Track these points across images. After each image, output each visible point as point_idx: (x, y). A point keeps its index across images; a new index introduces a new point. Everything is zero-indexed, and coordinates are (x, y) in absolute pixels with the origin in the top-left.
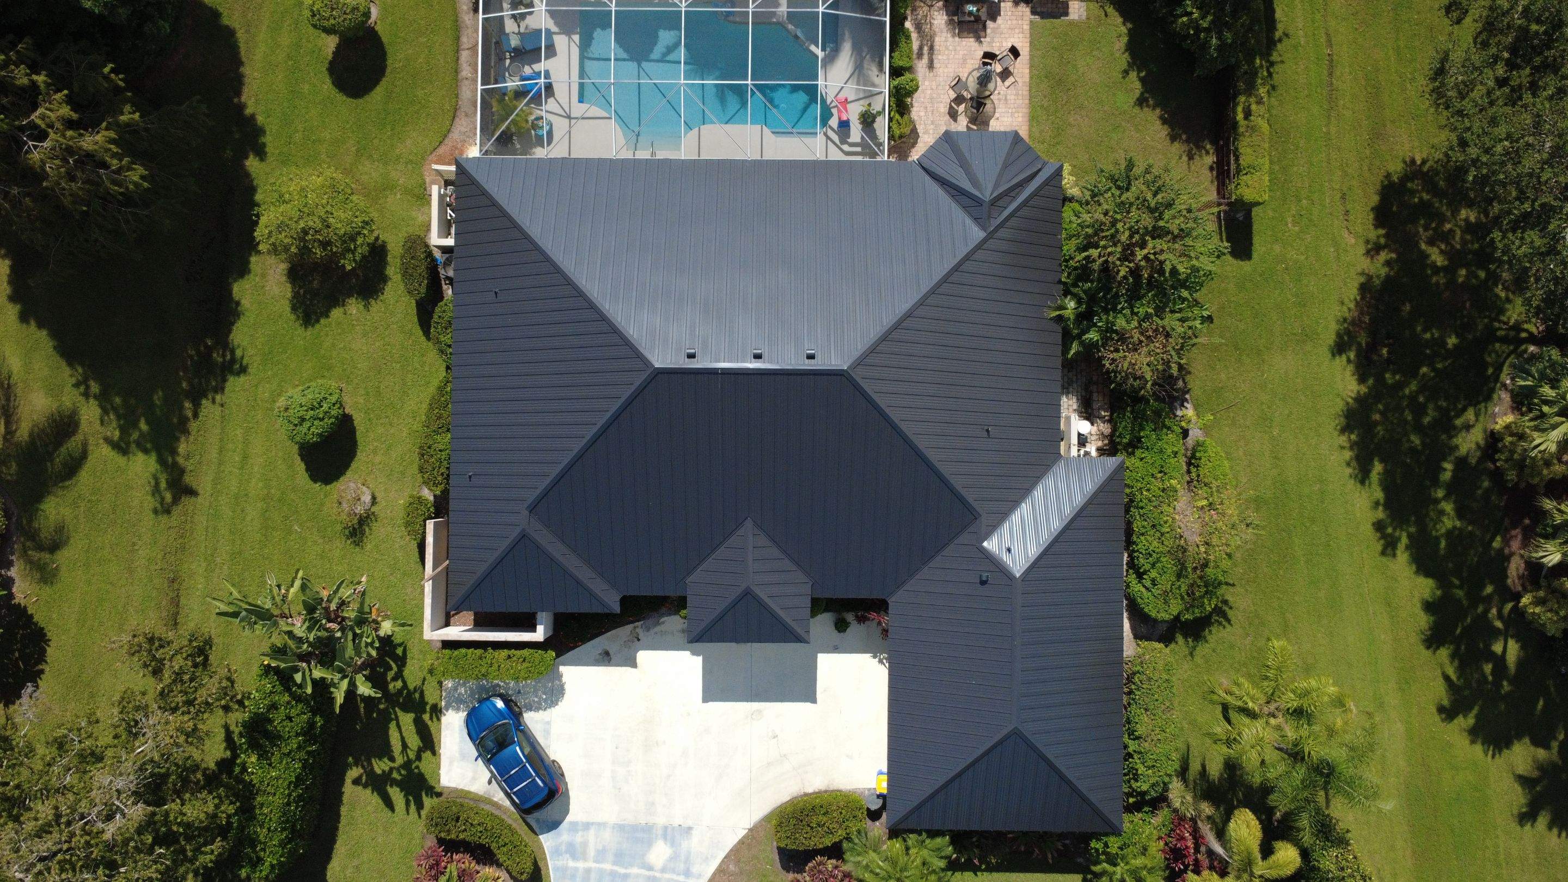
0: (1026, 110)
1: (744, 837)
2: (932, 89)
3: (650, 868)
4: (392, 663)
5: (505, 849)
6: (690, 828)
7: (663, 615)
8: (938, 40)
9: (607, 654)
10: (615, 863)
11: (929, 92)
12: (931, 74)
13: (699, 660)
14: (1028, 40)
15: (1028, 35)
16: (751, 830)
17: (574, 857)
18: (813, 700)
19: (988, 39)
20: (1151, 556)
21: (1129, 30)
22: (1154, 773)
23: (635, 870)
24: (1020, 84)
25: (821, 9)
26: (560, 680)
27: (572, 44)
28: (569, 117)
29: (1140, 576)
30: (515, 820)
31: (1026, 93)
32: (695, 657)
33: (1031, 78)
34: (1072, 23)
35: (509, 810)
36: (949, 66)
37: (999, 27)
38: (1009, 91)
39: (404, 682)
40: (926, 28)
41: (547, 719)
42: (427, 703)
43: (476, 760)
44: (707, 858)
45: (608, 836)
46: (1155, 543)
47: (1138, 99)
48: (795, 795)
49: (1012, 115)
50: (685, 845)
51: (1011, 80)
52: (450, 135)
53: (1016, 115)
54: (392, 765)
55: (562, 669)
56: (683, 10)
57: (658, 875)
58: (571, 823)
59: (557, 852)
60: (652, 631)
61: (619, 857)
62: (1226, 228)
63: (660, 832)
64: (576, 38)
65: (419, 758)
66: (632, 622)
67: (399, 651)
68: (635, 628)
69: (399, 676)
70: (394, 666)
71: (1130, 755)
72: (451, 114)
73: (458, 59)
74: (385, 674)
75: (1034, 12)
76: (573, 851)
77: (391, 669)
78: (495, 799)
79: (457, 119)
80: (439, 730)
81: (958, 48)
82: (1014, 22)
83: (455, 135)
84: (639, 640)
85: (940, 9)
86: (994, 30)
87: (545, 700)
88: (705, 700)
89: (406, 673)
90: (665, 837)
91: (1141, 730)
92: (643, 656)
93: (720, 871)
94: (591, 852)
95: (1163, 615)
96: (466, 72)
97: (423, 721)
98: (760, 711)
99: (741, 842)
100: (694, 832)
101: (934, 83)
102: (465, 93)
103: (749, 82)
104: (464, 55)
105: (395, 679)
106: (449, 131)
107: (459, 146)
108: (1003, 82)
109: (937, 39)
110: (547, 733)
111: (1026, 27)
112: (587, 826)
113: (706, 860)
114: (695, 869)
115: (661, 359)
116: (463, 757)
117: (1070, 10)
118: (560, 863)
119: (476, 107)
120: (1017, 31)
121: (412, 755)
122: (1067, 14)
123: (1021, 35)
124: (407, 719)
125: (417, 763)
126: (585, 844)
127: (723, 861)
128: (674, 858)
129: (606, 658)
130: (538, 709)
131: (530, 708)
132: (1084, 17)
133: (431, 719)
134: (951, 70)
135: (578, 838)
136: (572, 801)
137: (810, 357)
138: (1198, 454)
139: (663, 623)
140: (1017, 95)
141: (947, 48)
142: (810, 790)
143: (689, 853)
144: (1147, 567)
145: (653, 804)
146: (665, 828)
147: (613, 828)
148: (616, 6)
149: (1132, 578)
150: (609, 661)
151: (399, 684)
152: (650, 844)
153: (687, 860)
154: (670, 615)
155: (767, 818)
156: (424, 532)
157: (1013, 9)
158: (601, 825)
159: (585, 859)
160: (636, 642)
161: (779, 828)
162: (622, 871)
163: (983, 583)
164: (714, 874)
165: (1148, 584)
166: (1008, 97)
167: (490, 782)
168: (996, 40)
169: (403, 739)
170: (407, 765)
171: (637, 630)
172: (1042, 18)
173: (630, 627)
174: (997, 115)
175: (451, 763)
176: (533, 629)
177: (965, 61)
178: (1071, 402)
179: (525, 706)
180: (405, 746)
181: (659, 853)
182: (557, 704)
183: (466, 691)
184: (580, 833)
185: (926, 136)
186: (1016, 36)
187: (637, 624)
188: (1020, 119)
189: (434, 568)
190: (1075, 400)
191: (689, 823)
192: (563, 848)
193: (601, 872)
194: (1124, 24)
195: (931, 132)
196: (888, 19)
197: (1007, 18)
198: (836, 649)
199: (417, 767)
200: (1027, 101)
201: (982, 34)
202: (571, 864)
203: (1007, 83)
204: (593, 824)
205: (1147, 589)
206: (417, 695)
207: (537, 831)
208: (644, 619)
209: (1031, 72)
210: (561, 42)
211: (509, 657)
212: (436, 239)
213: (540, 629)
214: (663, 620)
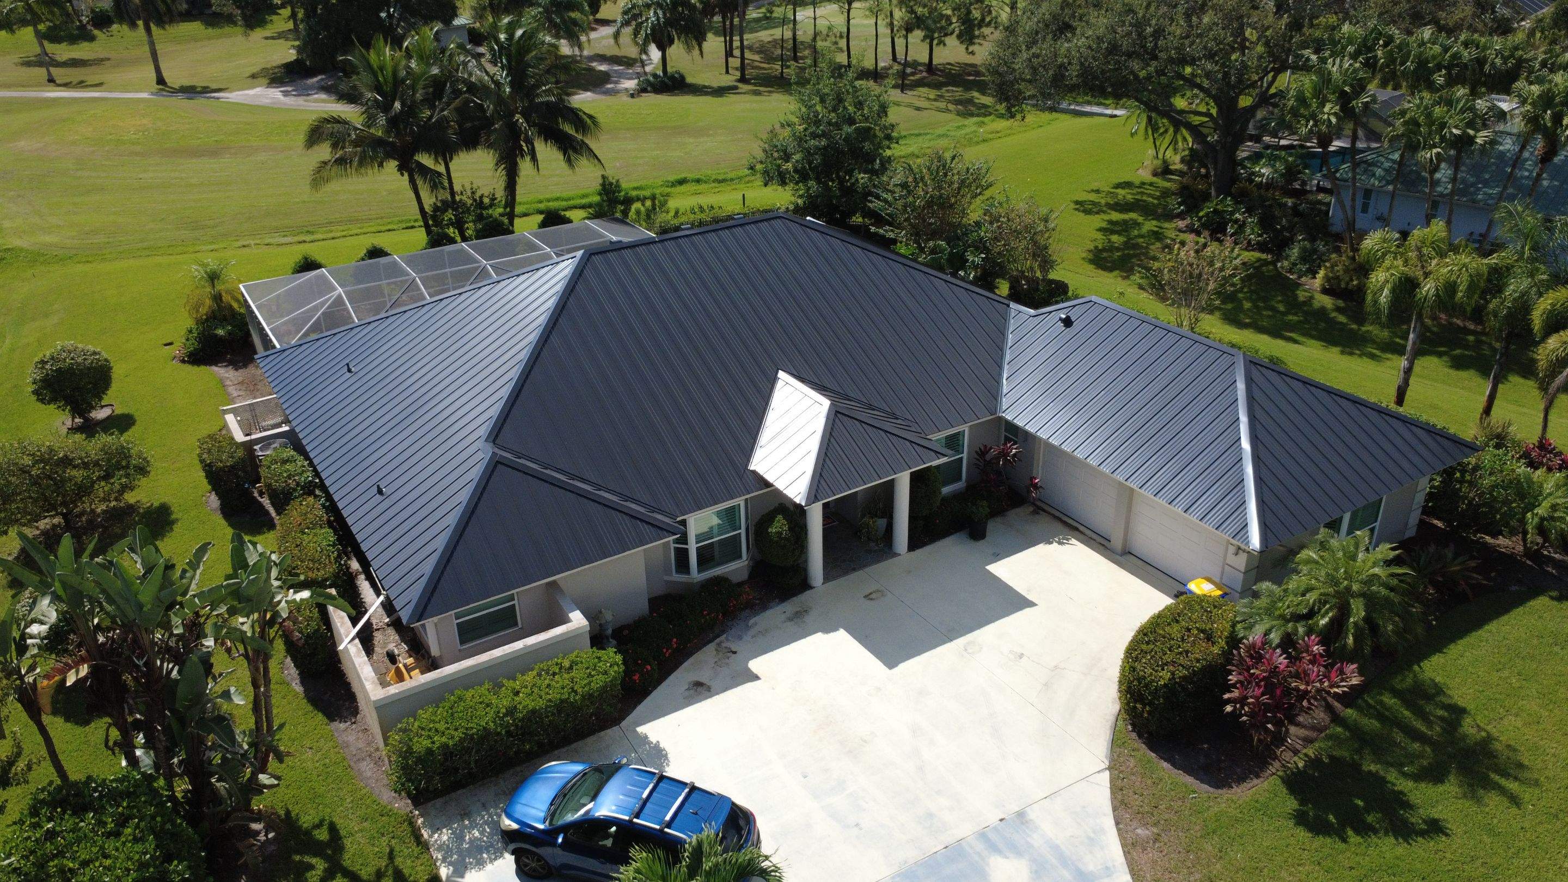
1: (1111, 781)
6: (1021, 815)
7: (748, 617)
9: (699, 684)
13: (841, 634)
16: (1110, 768)
18: (1028, 604)
32: (832, 635)
44: (1091, 839)
50: (1036, 840)
60: (746, 638)
63: (980, 846)
66: (710, 642)
68: (719, 644)
84: (735, 653)
88: (890, 665)
89: (347, 860)
90: (994, 849)
92: (759, 664)
93: (1130, 846)
98: (971, 643)
99: (1116, 790)
100: (1032, 814)
113: (1092, 842)
114: (1090, 866)
127: (1119, 831)
128: (1040, 868)
129: (701, 692)
139: (755, 624)
143: (1056, 848)
145: (930, 815)
146: (983, 836)
150: (709, 689)
152: (980, 871)
153: (1063, 860)
154: (757, 614)
155: (1116, 743)
160: (734, 657)
163: (1069, 321)
171: (724, 645)
173: (711, 647)
183: (482, 833)
187: (718, 640)
191: (1013, 808)
198: (997, 556)
208: (723, 632)
212: (242, 438)
213: (575, 618)
214: (752, 622)
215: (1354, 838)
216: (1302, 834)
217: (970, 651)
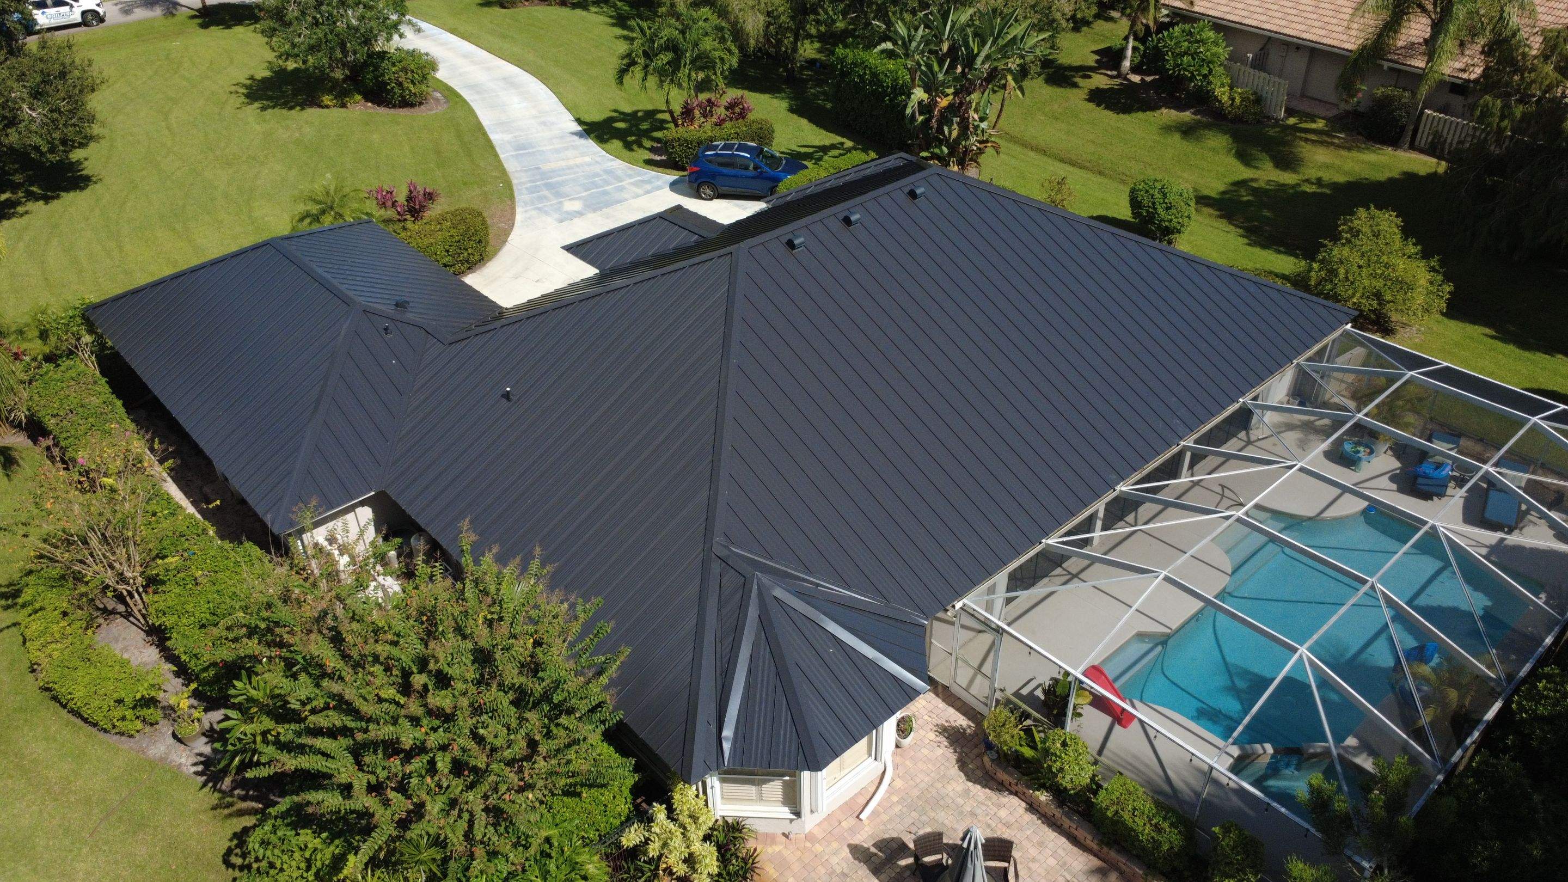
3: (572, 199)
6: (561, 221)
10: (604, 190)
16: (507, 240)
17: (640, 181)
27: (1472, 542)
44: (529, 219)
45: (627, 196)
50: (556, 216)
58: (661, 188)
59: (657, 177)
61: (604, 193)
63: (584, 212)
76: (644, 182)
90: (578, 212)
94: (629, 186)
99: (507, 234)
100: (556, 222)
114: (533, 212)
118: (647, 175)
126: (639, 187)
127: (513, 223)
128: (558, 209)
136: (674, 193)
143: (548, 215)
147: (625, 200)
152: (587, 206)
153: (545, 212)
158: (637, 196)
159: (630, 183)
162: (594, 191)
184: (649, 188)
192: (654, 180)
193: (610, 185)
202: (638, 178)
204: (645, 194)
207: (684, 177)
210: (1486, 536)
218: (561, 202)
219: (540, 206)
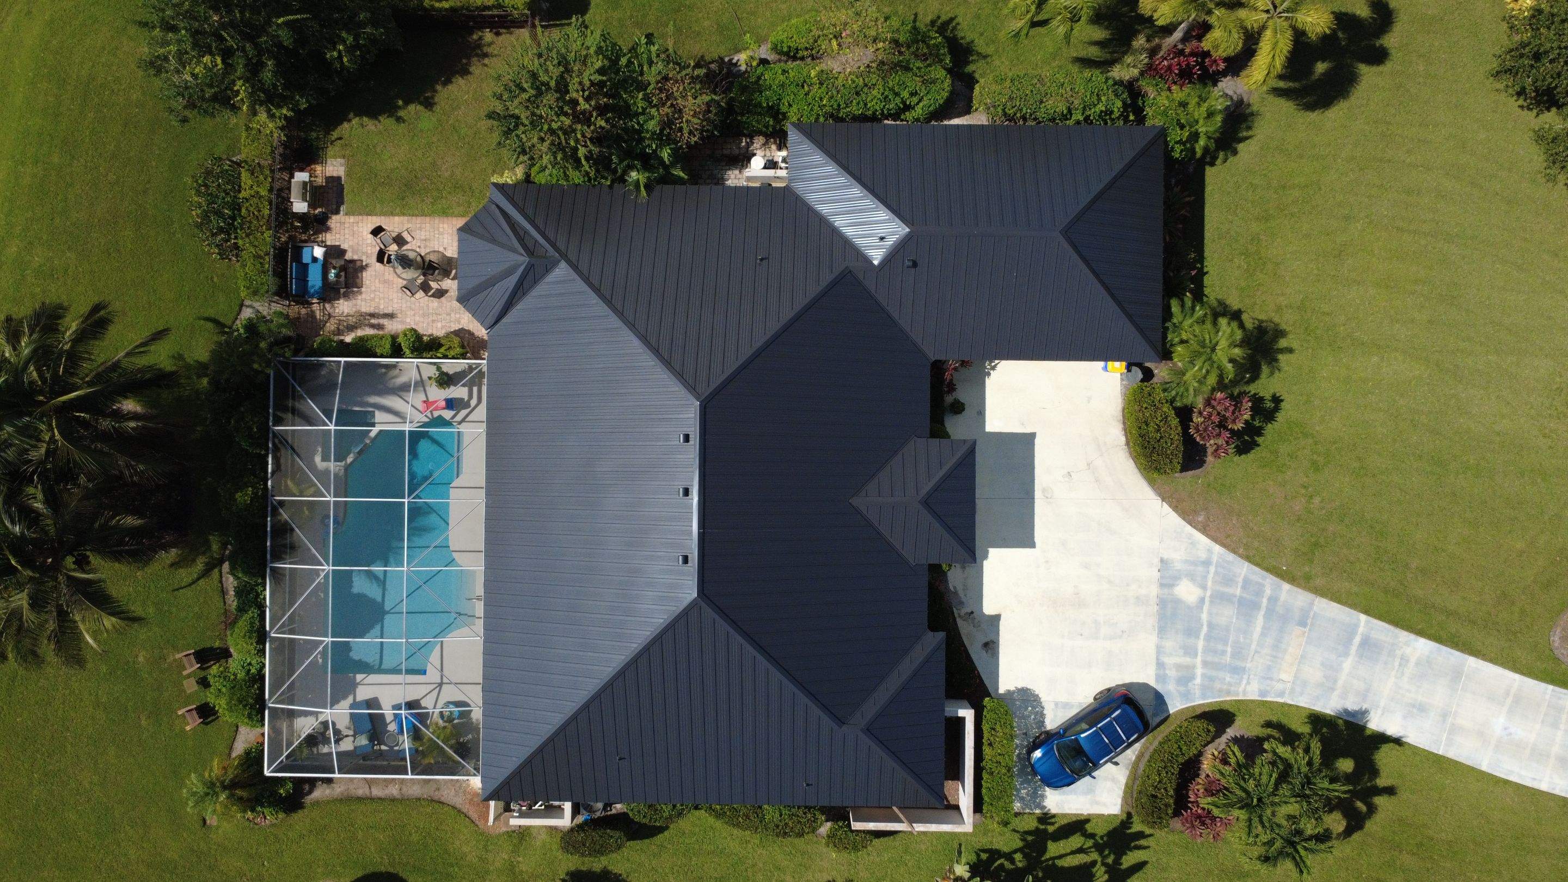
0: (437, 220)
1: (1170, 506)
2: (414, 315)
3: (1202, 600)
4: (996, 864)
5: (1184, 748)
6: (1162, 560)
7: (947, 587)
8: (365, 308)
9: (986, 645)
10: (1198, 637)
11: (417, 318)
12: (399, 315)
13: (993, 552)
14: (365, 217)
15: (360, 217)
16: (1163, 500)
17: (1192, 678)
18: (1032, 436)
19: (364, 258)
20: (887, 97)
21: (356, 115)
22: (1104, 95)
23: (1204, 616)
24: (410, 225)
25: (332, 427)
26: (1014, 692)
27: (365, 681)
28: (440, 685)
29: (907, 108)
30: (1155, 738)
31: (419, 219)
32: (990, 555)
33: (404, 215)
34: (349, 173)
35: (1144, 744)
36: (391, 297)
37: (351, 247)
38: (417, 237)
39: (1015, 851)
40: (352, 320)
41: (1052, 706)
42: (1037, 829)
43: (1094, 778)
44: (1191, 543)
45: (1169, 644)
46: (875, 92)
47: (426, 107)
48: (1127, 454)
49: (442, 234)
50: (1178, 566)
51: (406, 235)
52: (458, 806)
53: (441, 230)
54: (1099, 863)
55: (1002, 690)
56: (331, 568)
57: (1209, 593)
58: (1157, 681)
59: (1186, 695)
60: (964, 599)
61: (1191, 632)
62: (557, 20)
63: (1166, 591)
64: (359, 677)
65: (1092, 836)
66: (955, 620)
67: (984, 856)
68: (960, 616)
69: (1009, 856)
70: (999, 862)
71: (1087, 119)
72: (436, 806)
73: (380, 799)
74: (1009, 872)
75: (337, 212)
76: (1185, 679)
77: (1002, 865)
78: (1134, 758)
79: (442, 799)
80: (1064, 815)
81: (373, 288)
82: (347, 231)
83: (458, 801)
84: (972, 613)
85: (333, 306)
86: (354, 252)
87: (1034, 707)
88: (1032, 545)
89: (1006, 849)
90: (1171, 586)
91: (1062, 107)
92: (989, 608)
93: (1204, 530)
94: (1187, 660)
95: (946, 85)
96: (394, 791)
97: (1055, 831)
98: (1044, 490)
99: (1175, 509)
100: (1165, 557)
101: (408, 313)
102: (415, 791)
103: (406, 501)
104: (377, 792)
105: (1012, 861)
106: (454, 807)
107: (469, 797)
108: (407, 243)
109: (364, 310)
110: (1066, 705)
111: (352, 219)
112: (1160, 665)
113: (1193, 544)
114: (1203, 556)
115: (690, 592)
116: (1090, 791)
117: (335, 174)
118: (1198, 693)
119: (430, 780)
120: (355, 229)
121: (1090, 843)
122: (339, 178)
123: (360, 225)
124: (1053, 848)
125: (1097, 838)
126: (1179, 667)
127: (1195, 527)
128: (1192, 577)
129: (991, 646)
130: (1042, 715)
131: (1041, 723)
132: (342, 161)
133: (1053, 824)
134: (395, 295)
135: (1172, 673)
136: (1135, 681)
137: (687, 438)
138: (785, 49)
139: (955, 588)
140: (420, 229)
141: (373, 299)
142: (1123, 439)
143: (1186, 561)
144: (898, 100)
145: (1137, 598)
146: (1162, 585)
147: (1162, 638)
148: (328, 637)
149: (909, 115)
150: (993, 642)
151: (1018, 857)
152: (1177, 602)
153: (1194, 563)
154: (946, 581)
155: (1151, 482)
156: (864, 831)
157: (334, 232)
158: (1159, 650)
159: (1194, 667)
160: (974, 615)
161: (1162, 471)
162: (1205, 629)
163: (915, 264)
164: (1208, 536)
165: (915, 100)
166: (423, 237)
167: (1116, 764)
168: (364, 250)
169: (1073, 853)
170: (1099, 848)
171: (963, 614)
172: (343, 203)
173: (960, 622)
174: (441, 249)
175: (1097, 803)
176: (962, 720)
177: (385, 282)
178: (732, 176)
179: (1039, 728)
180: (1081, 850)
181: (1187, 592)
182: (1037, 696)
183: (1025, 788)
184: (1167, 672)
185: (462, 321)
186: (361, 230)
187: (956, 615)
188: (446, 226)
189: (900, 821)
190: (730, 172)
191: (1156, 561)
192: (1182, 689)
193: (1206, 650)
194: (349, 121)
195: (458, 316)
196: (343, 359)
197: (342, 238)
198: (981, 413)
199: (1102, 837)
200: (428, 219)
201: (358, 264)
202: (1198, 681)
203: (409, 239)
204: (1158, 659)
205: (920, 101)
206: (1030, 838)
207: (1165, 715)
208: (950, 607)
209: (398, 215)
210: (363, 693)
211: (990, 745)
212: (565, 821)
213: (962, 713)
214: (952, 589)
215: (1260, 440)
216: (1243, 456)
217: (1049, 496)
218: (1204, 588)
219: (1212, 569)
